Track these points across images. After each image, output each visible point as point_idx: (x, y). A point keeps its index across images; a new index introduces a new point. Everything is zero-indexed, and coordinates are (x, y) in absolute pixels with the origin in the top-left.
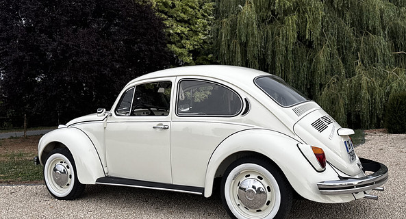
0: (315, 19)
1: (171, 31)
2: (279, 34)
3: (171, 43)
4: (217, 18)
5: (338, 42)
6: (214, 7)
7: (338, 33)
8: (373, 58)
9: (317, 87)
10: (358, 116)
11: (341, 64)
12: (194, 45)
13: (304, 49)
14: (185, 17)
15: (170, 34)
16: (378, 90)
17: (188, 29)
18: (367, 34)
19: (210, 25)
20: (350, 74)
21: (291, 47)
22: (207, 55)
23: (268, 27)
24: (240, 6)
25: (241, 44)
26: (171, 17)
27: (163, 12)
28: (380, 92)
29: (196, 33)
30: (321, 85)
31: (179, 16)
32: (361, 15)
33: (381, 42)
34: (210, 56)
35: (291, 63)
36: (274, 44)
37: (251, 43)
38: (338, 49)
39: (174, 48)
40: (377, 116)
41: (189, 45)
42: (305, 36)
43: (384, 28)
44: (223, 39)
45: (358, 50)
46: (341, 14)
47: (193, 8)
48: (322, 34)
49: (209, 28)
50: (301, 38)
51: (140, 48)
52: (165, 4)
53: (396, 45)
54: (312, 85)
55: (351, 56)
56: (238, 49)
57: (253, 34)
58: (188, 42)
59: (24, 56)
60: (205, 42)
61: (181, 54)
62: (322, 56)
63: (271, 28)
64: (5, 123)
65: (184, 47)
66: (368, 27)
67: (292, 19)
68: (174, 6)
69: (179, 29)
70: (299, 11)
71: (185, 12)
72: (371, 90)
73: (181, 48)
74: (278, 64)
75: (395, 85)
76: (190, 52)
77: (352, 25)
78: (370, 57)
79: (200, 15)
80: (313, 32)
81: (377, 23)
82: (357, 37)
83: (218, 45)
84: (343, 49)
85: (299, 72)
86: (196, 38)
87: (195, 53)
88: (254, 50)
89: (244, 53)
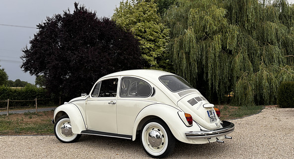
0: (233, 37)
1: (144, 47)
2: (210, 46)
3: (144, 53)
4: (171, 38)
5: (248, 51)
6: (170, 31)
7: (248, 45)
8: (271, 60)
9: (235, 79)
10: (261, 97)
11: (251, 64)
12: (158, 55)
13: (226, 55)
14: (152, 38)
15: (143, 49)
16: (274, 80)
17: (154, 45)
18: (268, 45)
19: (167, 42)
20: (256, 70)
21: (217, 54)
22: (166, 60)
23: (203, 42)
24: (185, 30)
25: (186, 53)
26: (144, 38)
27: (139, 35)
28: (276, 82)
29: (159, 47)
30: (238, 78)
31: (148, 38)
32: (263, 33)
33: (276, 50)
34: (167, 61)
35: (218, 64)
36: (207, 52)
37: (192, 52)
38: (248, 55)
39: (146, 57)
40: (274, 97)
41: (154, 54)
42: (226, 47)
43: (278, 41)
44: (175, 50)
45: (261, 55)
46: (250, 33)
47: (157, 33)
48: (238, 46)
49: (167, 44)
50: (224, 48)
51: (125, 57)
52: (140, 31)
53: (287, 51)
54: (232, 77)
55: (257, 58)
56: (184, 56)
57: (193, 47)
58: (154, 53)
59: (58, 64)
60: (164, 52)
61: (150, 60)
62: (238, 59)
63: (205, 43)
64: (50, 102)
65: (152, 56)
66: (268, 40)
67: (218, 37)
68: (145, 32)
69: (148, 45)
70: (222, 32)
71: (152, 35)
72: (269, 80)
73: (149, 56)
74: (209, 65)
75: (285, 77)
76: (155, 58)
77: (258, 39)
78: (269, 59)
79: (161, 37)
80: (232, 45)
81: (274, 37)
82: (261, 46)
83: (172, 54)
84: (251, 55)
85: (223, 69)
86: (159, 50)
87: (158, 59)
88: (194, 57)
89: (188, 58)
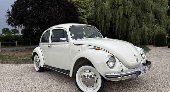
0: (129, 8)
1: (80, 12)
2: (117, 13)
4: (95, 7)
5: (136, 15)
6: (94, 3)
7: (137, 12)
8: (149, 21)
9: (130, 31)
10: (144, 41)
11: (137, 23)
12: (88, 17)
13: (125, 18)
14: (85, 7)
15: (80, 13)
16: (151, 32)
17: (86, 11)
18: (146, 13)
19: (93, 9)
20: (141, 26)
21: (121, 17)
22: (92, 20)
23: (113, 10)
24: (103, 3)
25: (104, 16)
26: (80, 6)
27: (77, 5)
28: (151, 33)
29: (88, 12)
31: (83, 6)
32: (144, 6)
33: (152, 16)
34: (93, 20)
35: (121, 23)
36: (115, 16)
37: (108, 16)
38: (136, 18)
39: (81, 17)
40: (150, 41)
41: (86, 16)
42: (125, 13)
43: (152, 11)
44: (98, 14)
45: (143, 18)
46: (137, 6)
47: (88, 4)
48: (131, 13)
50: (124, 14)
51: (71, 17)
52: (78, 2)
53: (156, 17)
54: (128, 30)
55: (141, 20)
57: (109, 13)
58: (86, 15)
59: (33, 20)
60: (91, 15)
61: (84, 20)
62: (132, 20)
63: (114, 11)
65: (85, 17)
66: (147, 10)
67: (121, 8)
68: (81, 3)
69: (83, 11)
70: (123, 5)
71: (85, 5)
72: (148, 32)
73: (83, 17)
74: (117, 23)
75: (157, 30)
76: (87, 19)
77: (141, 10)
78: (147, 21)
79: (89, 6)
80: (129, 12)
81: (150, 9)
82: (143, 14)
83: (96, 16)
84: (138, 18)
85: (123, 26)
86: (88, 14)
87: (88, 19)
88: (109, 18)
89: (105, 19)
